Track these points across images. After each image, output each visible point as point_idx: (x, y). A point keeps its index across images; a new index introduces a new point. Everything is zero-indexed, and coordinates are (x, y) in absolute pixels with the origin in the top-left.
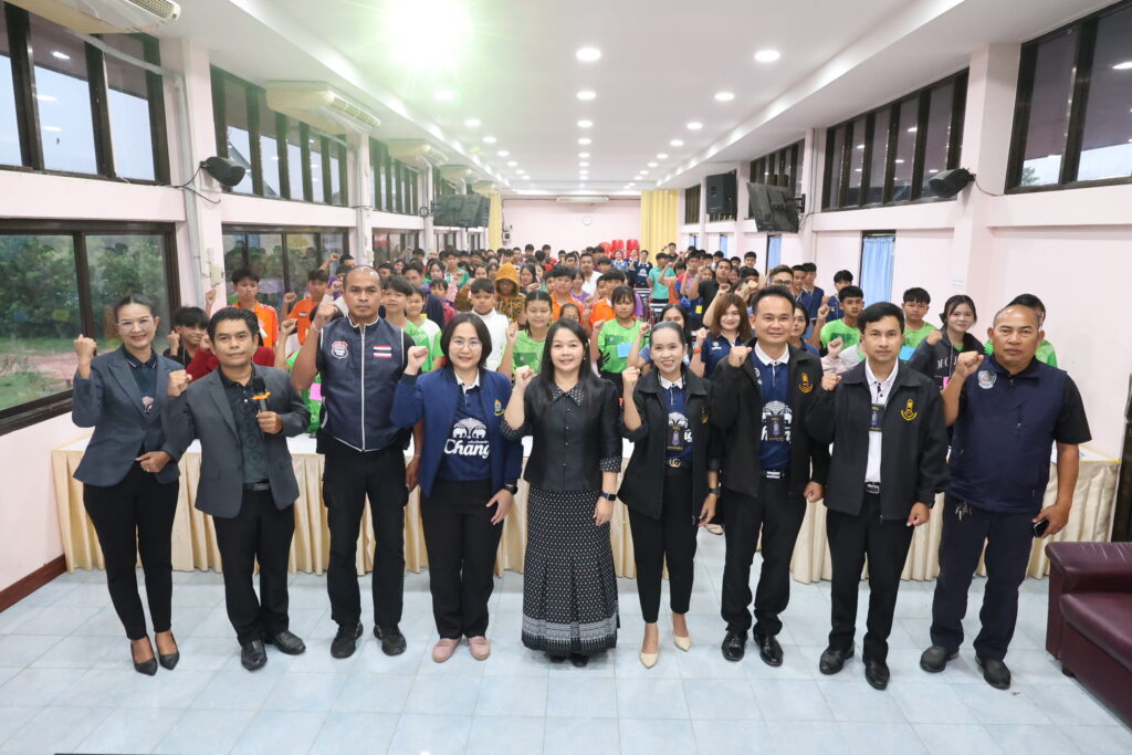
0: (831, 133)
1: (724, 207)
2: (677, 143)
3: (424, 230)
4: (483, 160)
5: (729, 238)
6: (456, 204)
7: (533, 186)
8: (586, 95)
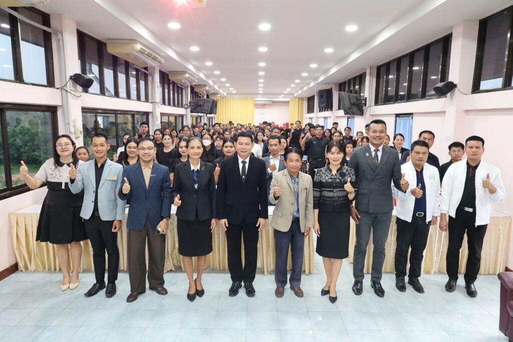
0: (379, 68)
1: (326, 104)
2: (305, 74)
3: (186, 115)
4: (214, 82)
5: (329, 119)
6: (201, 103)
7: (237, 96)
8: (263, 49)
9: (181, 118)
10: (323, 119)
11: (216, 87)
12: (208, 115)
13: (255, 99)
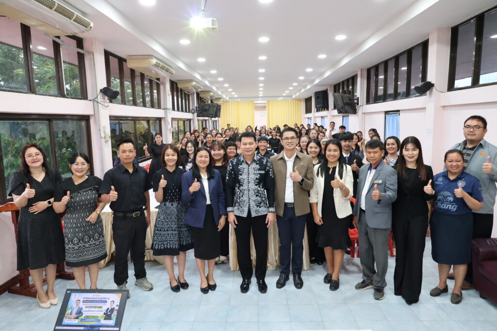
0: (369, 71)
1: (323, 105)
2: (301, 78)
3: (193, 119)
4: (217, 88)
5: (326, 118)
6: (207, 108)
7: (239, 100)
8: (263, 58)
9: (188, 122)
10: (321, 118)
11: (220, 93)
12: (213, 119)
13: (255, 102)
